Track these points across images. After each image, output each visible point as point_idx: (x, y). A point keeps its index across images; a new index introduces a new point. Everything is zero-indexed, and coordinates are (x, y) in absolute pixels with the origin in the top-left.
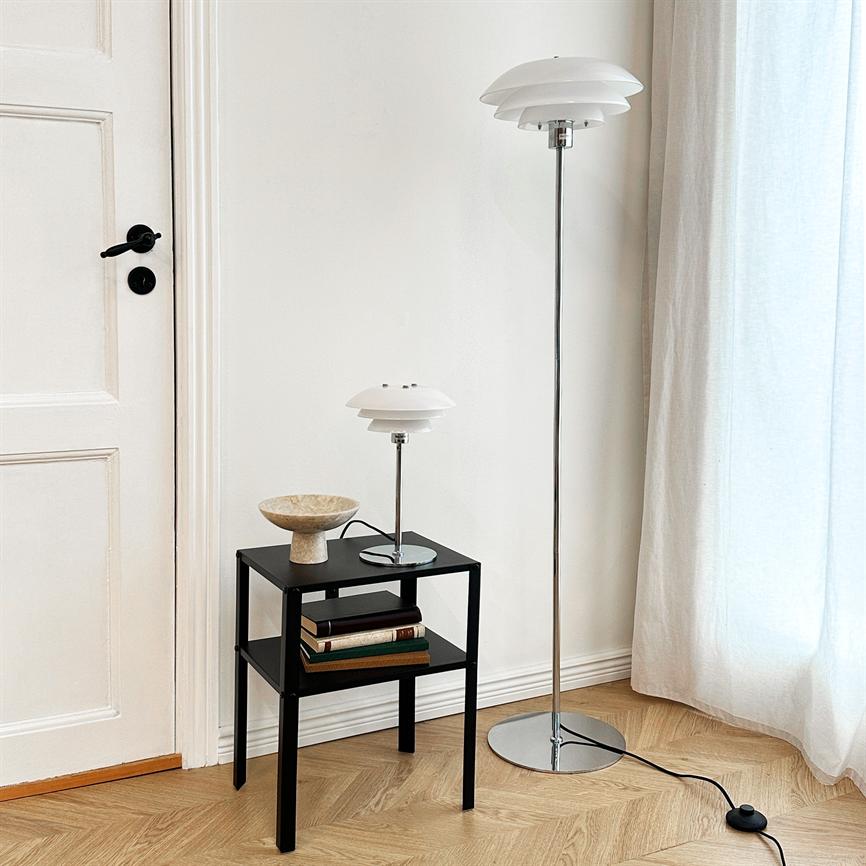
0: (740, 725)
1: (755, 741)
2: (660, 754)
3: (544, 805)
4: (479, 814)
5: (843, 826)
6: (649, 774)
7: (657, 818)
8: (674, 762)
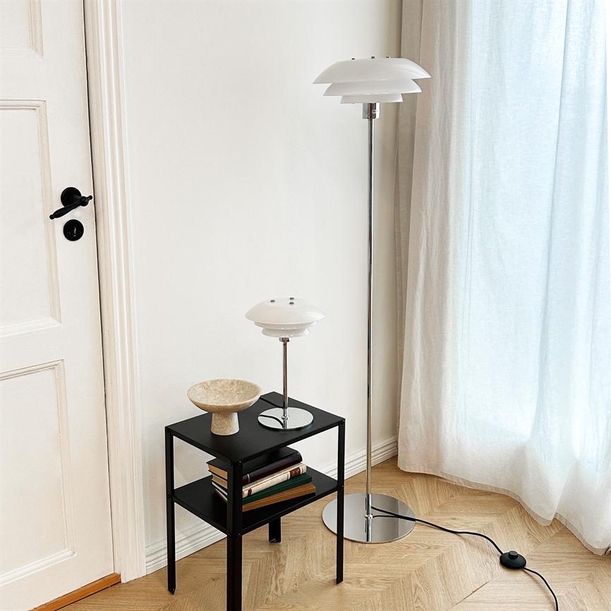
0: (475, 488)
1: (489, 498)
2: (438, 518)
3: (385, 570)
4: (348, 585)
5: (568, 555)
6: (438, 533)
7: (459, 568)
8: (449, 522)
